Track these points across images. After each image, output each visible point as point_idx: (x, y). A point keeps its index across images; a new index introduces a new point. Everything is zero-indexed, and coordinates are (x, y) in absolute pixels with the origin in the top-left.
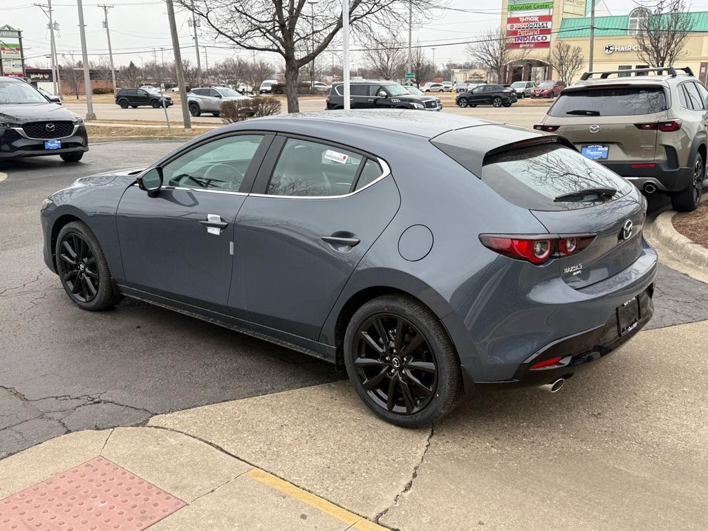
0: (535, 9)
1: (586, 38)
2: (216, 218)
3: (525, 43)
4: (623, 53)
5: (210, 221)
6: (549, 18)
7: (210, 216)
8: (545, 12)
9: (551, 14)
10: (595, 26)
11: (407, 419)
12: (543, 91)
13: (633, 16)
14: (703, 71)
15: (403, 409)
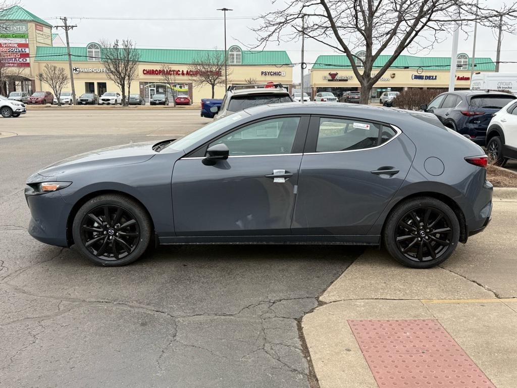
0: (14, 37)
1: (66, 62)
2: (282, 172)
3: (9, 63)
4: (86, 74)
5: (275, 175)
6: (26, 46)
7: (275, 171)
8: (22, 41)
9: (27, 42)
10: (71, 54)
11: (433, 262)
12: (37, 99)
13: (89, 48)
14: (142, 87)
15: (429, 258)
